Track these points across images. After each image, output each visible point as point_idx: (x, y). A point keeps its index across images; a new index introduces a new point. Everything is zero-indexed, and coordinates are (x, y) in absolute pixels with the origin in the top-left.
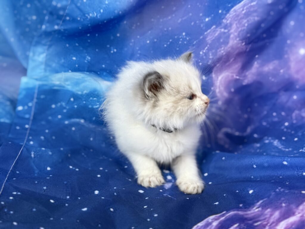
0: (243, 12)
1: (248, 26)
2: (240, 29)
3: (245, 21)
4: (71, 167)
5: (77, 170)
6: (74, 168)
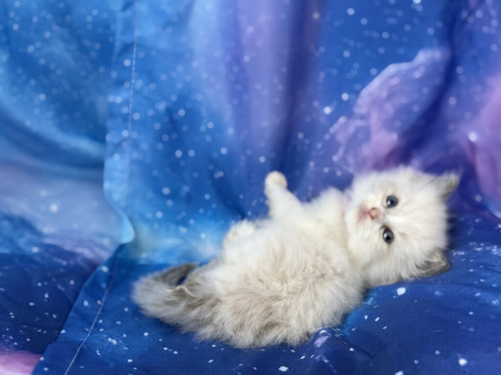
3: (389, 105)
4: (165, 349)
5: (176, 353)
6: (171, 350)
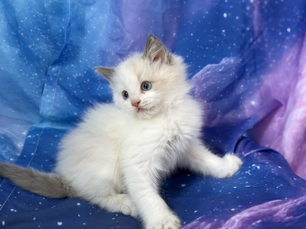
0: (202, 79)
1: (206, 88)
2: (201, 91)
3: (204, 85)
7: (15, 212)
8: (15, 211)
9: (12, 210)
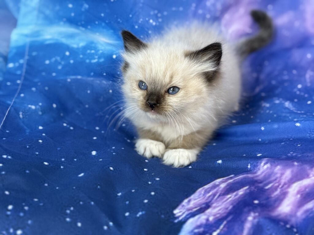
4: (65, 125)
5: (72, 128)
6: (68, 126)
7: (10, 159)
8: (9, 157)
9: (5, 156)
